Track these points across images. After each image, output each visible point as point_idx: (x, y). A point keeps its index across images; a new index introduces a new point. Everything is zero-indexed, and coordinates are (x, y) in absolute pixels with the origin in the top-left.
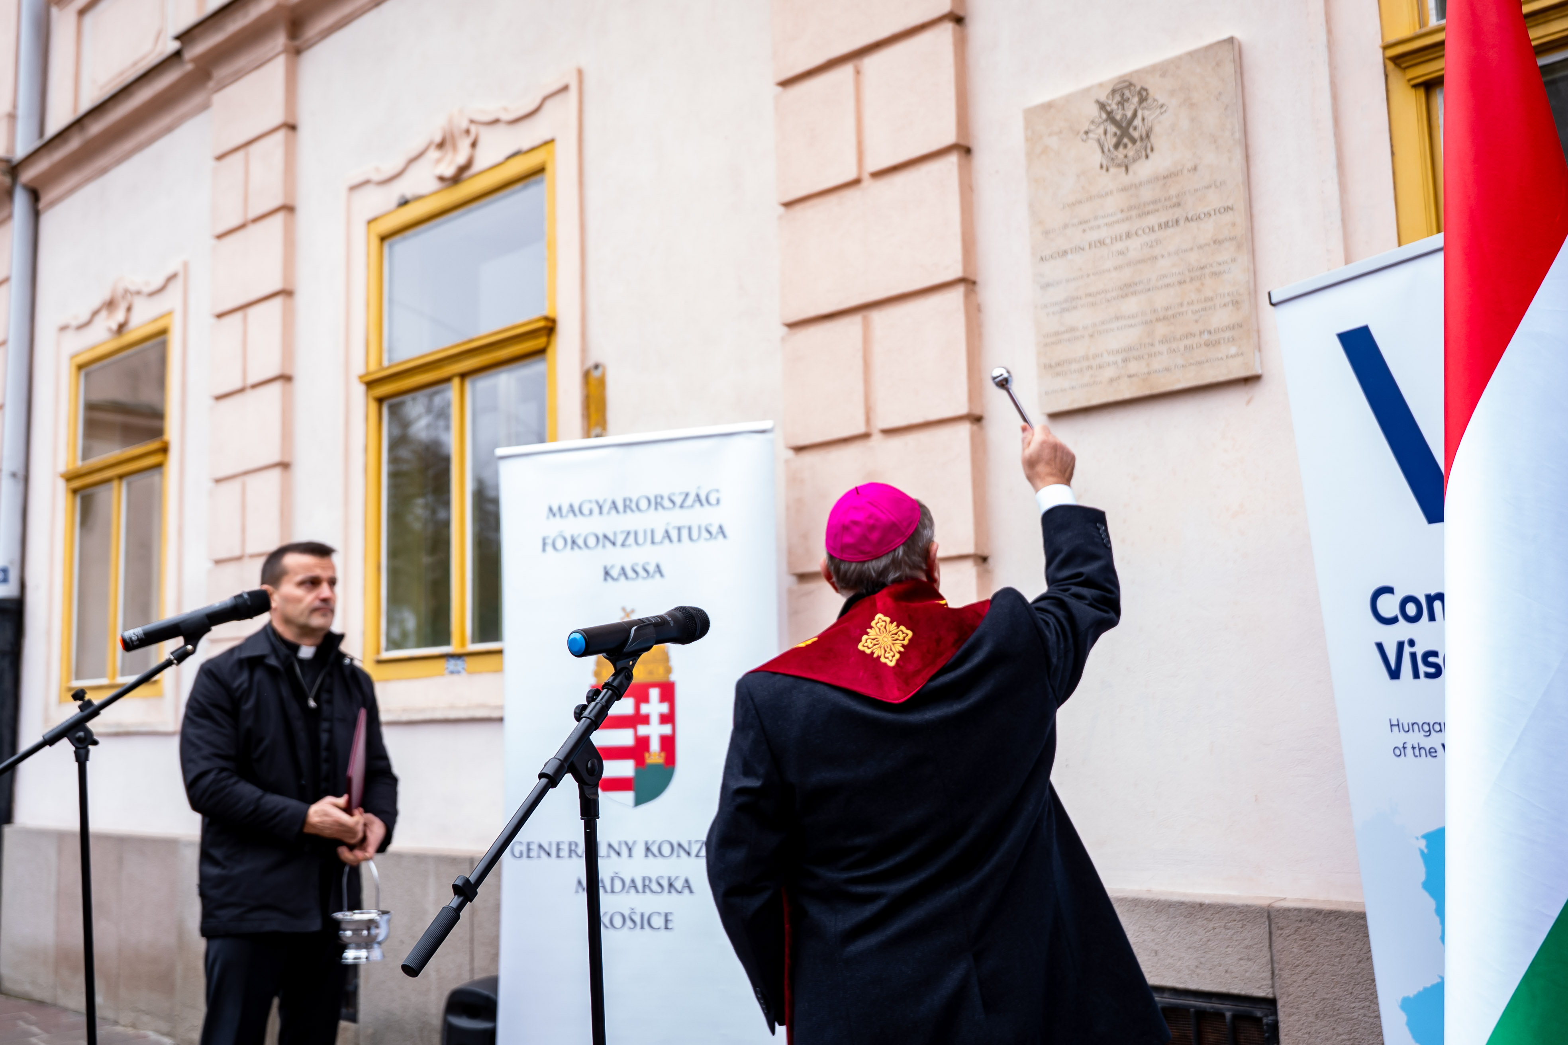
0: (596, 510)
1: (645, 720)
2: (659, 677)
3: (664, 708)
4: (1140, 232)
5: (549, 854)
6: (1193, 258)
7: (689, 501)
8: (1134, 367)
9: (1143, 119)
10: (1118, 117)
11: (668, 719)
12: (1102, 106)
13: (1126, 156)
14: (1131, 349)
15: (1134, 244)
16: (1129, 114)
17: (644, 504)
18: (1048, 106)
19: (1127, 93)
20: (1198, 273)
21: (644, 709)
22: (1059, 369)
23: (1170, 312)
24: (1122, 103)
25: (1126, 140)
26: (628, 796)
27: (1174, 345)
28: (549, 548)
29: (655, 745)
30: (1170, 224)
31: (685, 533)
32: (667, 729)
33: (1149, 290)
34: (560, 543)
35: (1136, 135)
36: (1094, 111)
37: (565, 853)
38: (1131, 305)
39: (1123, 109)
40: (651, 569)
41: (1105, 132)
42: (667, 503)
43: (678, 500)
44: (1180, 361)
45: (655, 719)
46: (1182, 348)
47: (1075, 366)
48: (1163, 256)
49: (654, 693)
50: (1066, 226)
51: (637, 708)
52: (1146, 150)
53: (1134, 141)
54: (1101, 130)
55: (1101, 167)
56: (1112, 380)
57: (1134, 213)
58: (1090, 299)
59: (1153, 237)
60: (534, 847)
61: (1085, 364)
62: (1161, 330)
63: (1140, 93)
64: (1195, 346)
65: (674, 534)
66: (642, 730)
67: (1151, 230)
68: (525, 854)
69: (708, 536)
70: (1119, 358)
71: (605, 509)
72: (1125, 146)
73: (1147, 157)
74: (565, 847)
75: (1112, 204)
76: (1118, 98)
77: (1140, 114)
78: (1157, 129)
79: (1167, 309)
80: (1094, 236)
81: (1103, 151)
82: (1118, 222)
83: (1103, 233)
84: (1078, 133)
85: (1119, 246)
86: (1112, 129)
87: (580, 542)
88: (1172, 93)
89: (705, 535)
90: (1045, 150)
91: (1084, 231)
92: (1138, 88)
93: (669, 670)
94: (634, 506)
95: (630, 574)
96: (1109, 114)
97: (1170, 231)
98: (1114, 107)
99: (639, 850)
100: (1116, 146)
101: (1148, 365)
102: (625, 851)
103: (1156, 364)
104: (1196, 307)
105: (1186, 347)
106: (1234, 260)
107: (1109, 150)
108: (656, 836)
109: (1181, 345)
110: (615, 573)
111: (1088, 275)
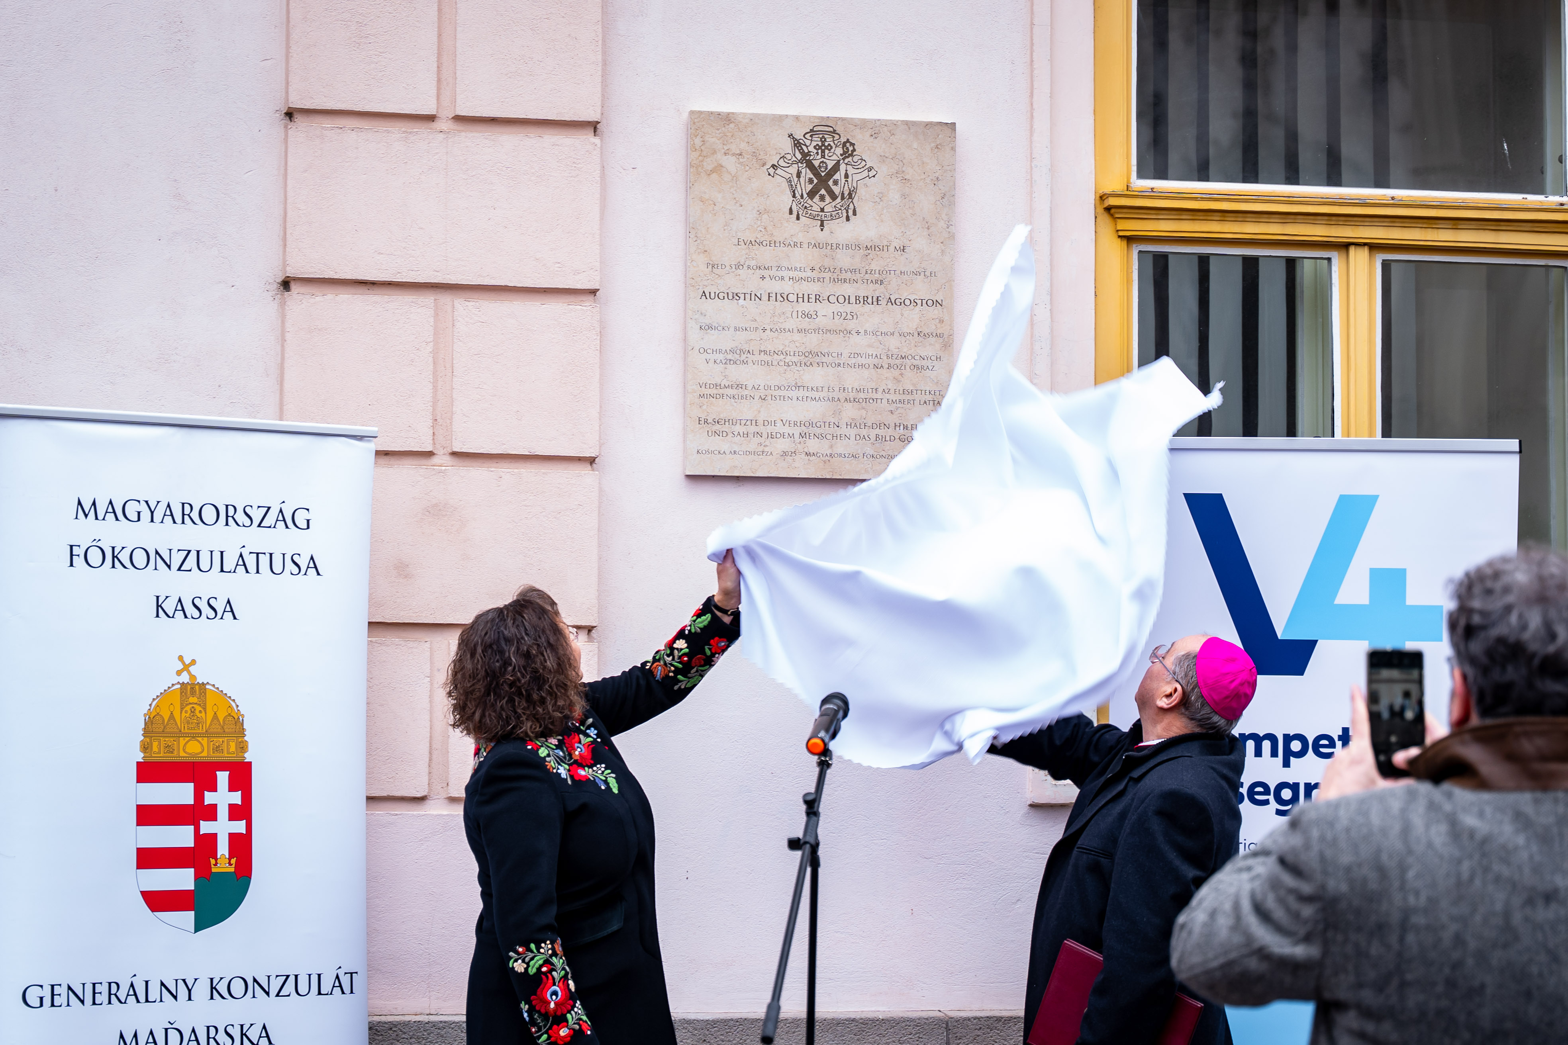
0: (145, 515)
1: (211, 813)
2: (229, 754)
3: (236, 798)
4: (832, 299)
5: (82, 1002)
6: (893, 343)
7: (270, 520)
8: (813, 445)
9: (846, 176)
10: (816, 163)
11: (241, 812)
12: (797, 144)
13: (822, 210)
14: (811, 424)
15: (824, 309)
16: (830, 164)
17: (209, 514)
18: (727, 118)
19: (829, 140)
20: (898, 362)
21: (209, 798)
22: (717, 427)
23: (862, 395)
24: (823, 148)
25: (823, 192)
26: (188, 917)
27: (864, 432)
28: (79, 561)
29: (223, 848)
30: (870, 300)
31: (264, 560)
32: (239, 827)
33: (839, 365)
34: (95, 557)
35: (836, 190)
36: (787, 146)
37: (102, 998)
38: (816, 376)
39: (823, 156)
40: (220, 606)
41: (799, 175)
42: (241, 517)
43: (257, 515)
44: (870, 451)
45: (223, 812)
46: (873, 437)
47: (738, 428)
48: (858, 333)
49: (223, 777)
50: (739, 266)
51: (199, 796)
52: (847, 212)
53: (834, 197)
54: (793, 170)
55: (791, 212)
56: (785, 454)
57: (827, 275)
58: (763, 357)
59: (848, 308)
60: (62, 990)
61: (753, 429)
62: (850, 412)
63: (844, 144)
64: (888, 438)
65: (251, 561)
66: (206, 827)
67: (847, 301)
68: (47, 1001)
69: (295, 570)
70: (796, 431)
71: (158, 516)
72: (822, 198)
73: (848, 219)
74: (103, 989)
75: (801, 257)
76: (817, 141)
77: (843, 167)
78: (861, 192)
79: (859, 391)
80: (777, 287)
81: (794, 196)
82: (807, 279)
83: (786, 287)
84: (764, 165)
85: (806, 307)
86: (807, 174)
87: (124, 557)
88: (883, 158)
89: (290, 565)
90: (718, 169)
91: (763, 278)
92: (843, 140)
93: (243, 747)
94: (195, 515)
95: (190, 610)
96: (805, 155)
97: (868, 307)
98: (811, 148)
99: (202, 990)
100: (812, 194)
101: (831, 447)
102: (182, 992)
103: (841, 447)
104: (892, 397)
105: (877, 436)
106: (939, 358)
107: (802, 196)
108: (224, 970)
109: (873, 433)
110: (170, 606)
111: (764, 330)
